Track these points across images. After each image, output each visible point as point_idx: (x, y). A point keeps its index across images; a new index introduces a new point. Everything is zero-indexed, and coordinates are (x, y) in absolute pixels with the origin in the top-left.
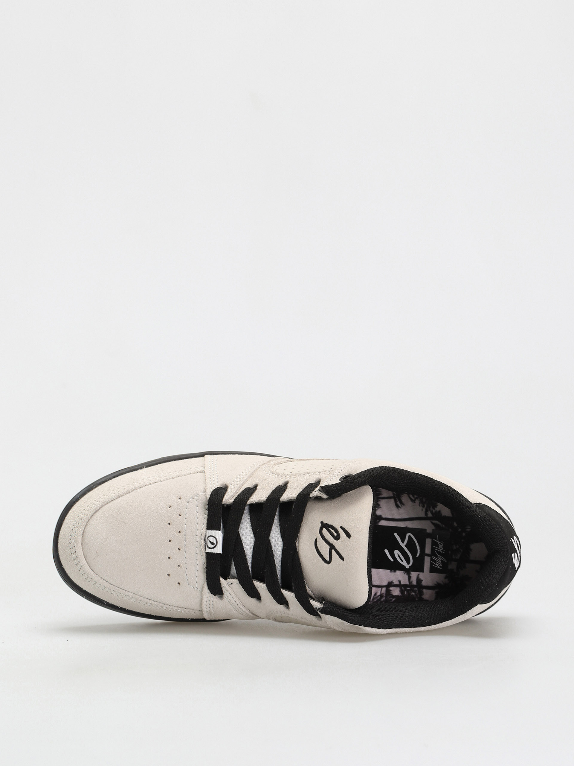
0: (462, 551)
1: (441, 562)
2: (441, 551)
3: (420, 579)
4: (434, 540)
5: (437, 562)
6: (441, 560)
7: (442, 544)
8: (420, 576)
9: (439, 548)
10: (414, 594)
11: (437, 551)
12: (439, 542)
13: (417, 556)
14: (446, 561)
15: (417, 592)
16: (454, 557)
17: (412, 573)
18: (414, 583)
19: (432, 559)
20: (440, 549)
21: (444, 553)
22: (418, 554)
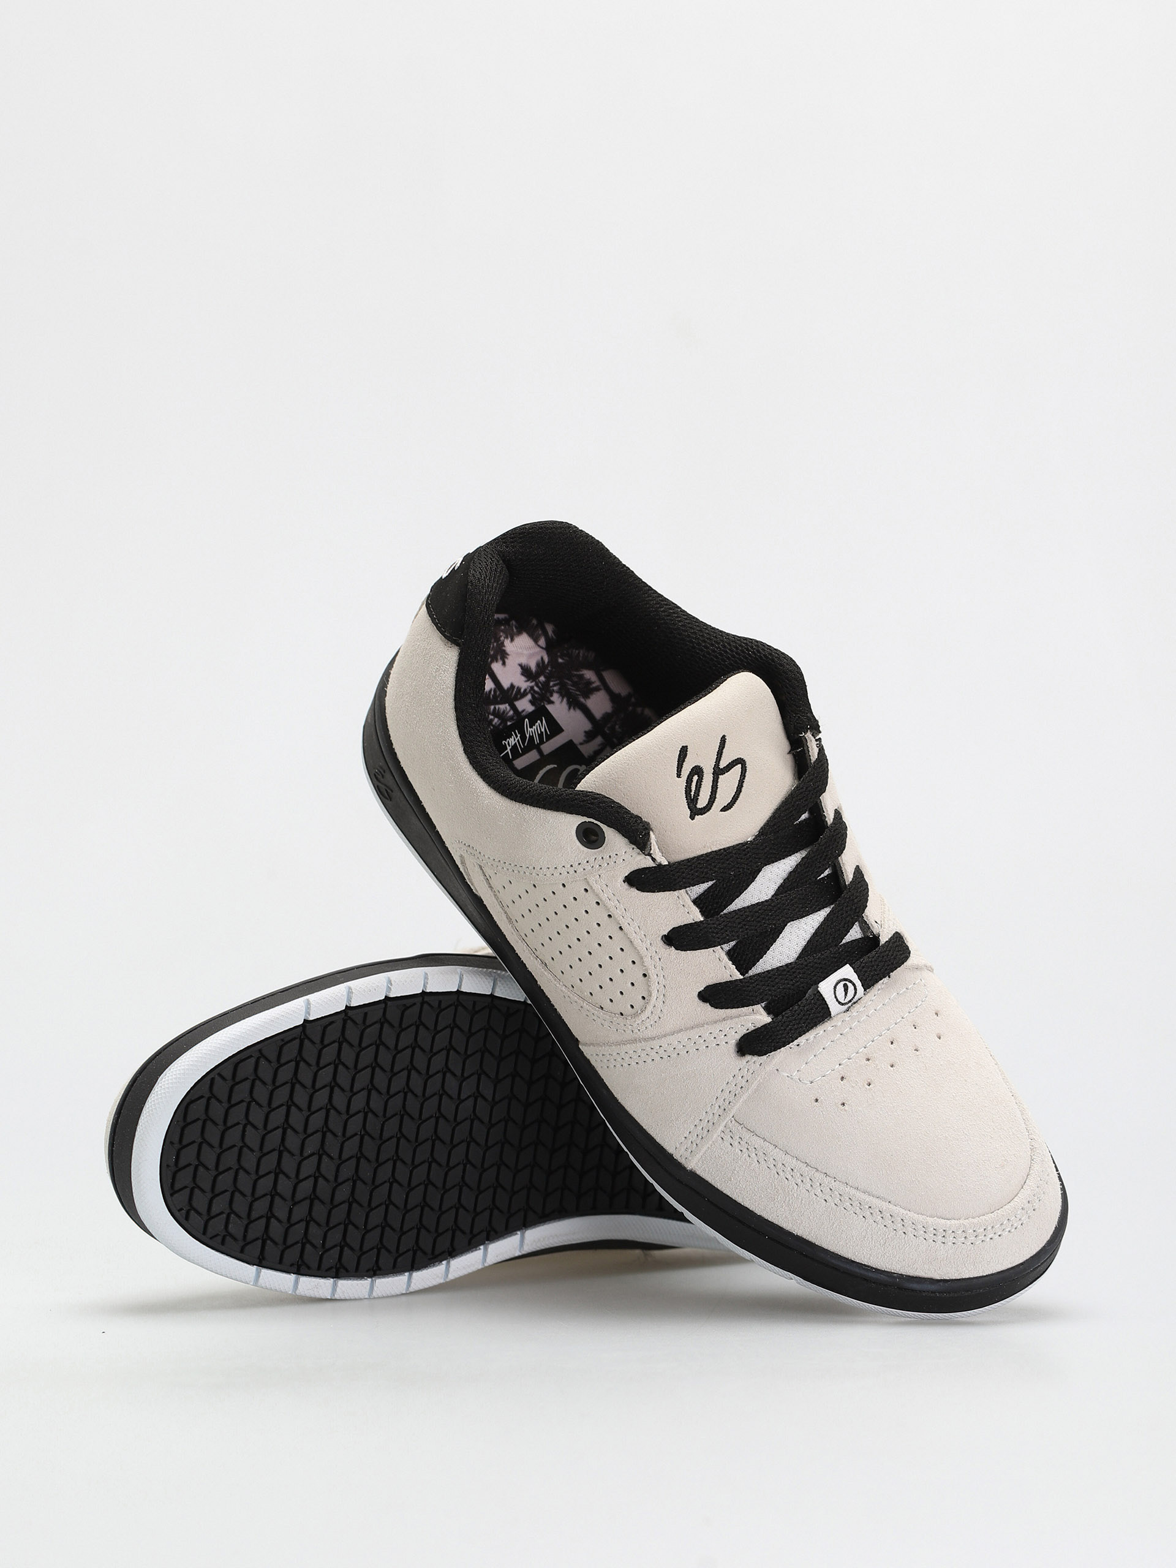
0: (492, 707)
1: (534, 727)
2: (519, 737)
3: (585, 736)
4: (511, 757)
5: (539, 733)
6: (530, 728)
7: (507, 743)
8: (581, 741)
9: (516, 743)
10: (617, 727)
11: (524, 744)
12: (509, 748)
13: (556, 766)
14: (527, 720)
15: (609, 725)
16: (511, 713)
17: (586, 755)
18: (599, 740)
19: (542, 742)
20: (516, 740)
21: (517, 731)
22: (552, 766)
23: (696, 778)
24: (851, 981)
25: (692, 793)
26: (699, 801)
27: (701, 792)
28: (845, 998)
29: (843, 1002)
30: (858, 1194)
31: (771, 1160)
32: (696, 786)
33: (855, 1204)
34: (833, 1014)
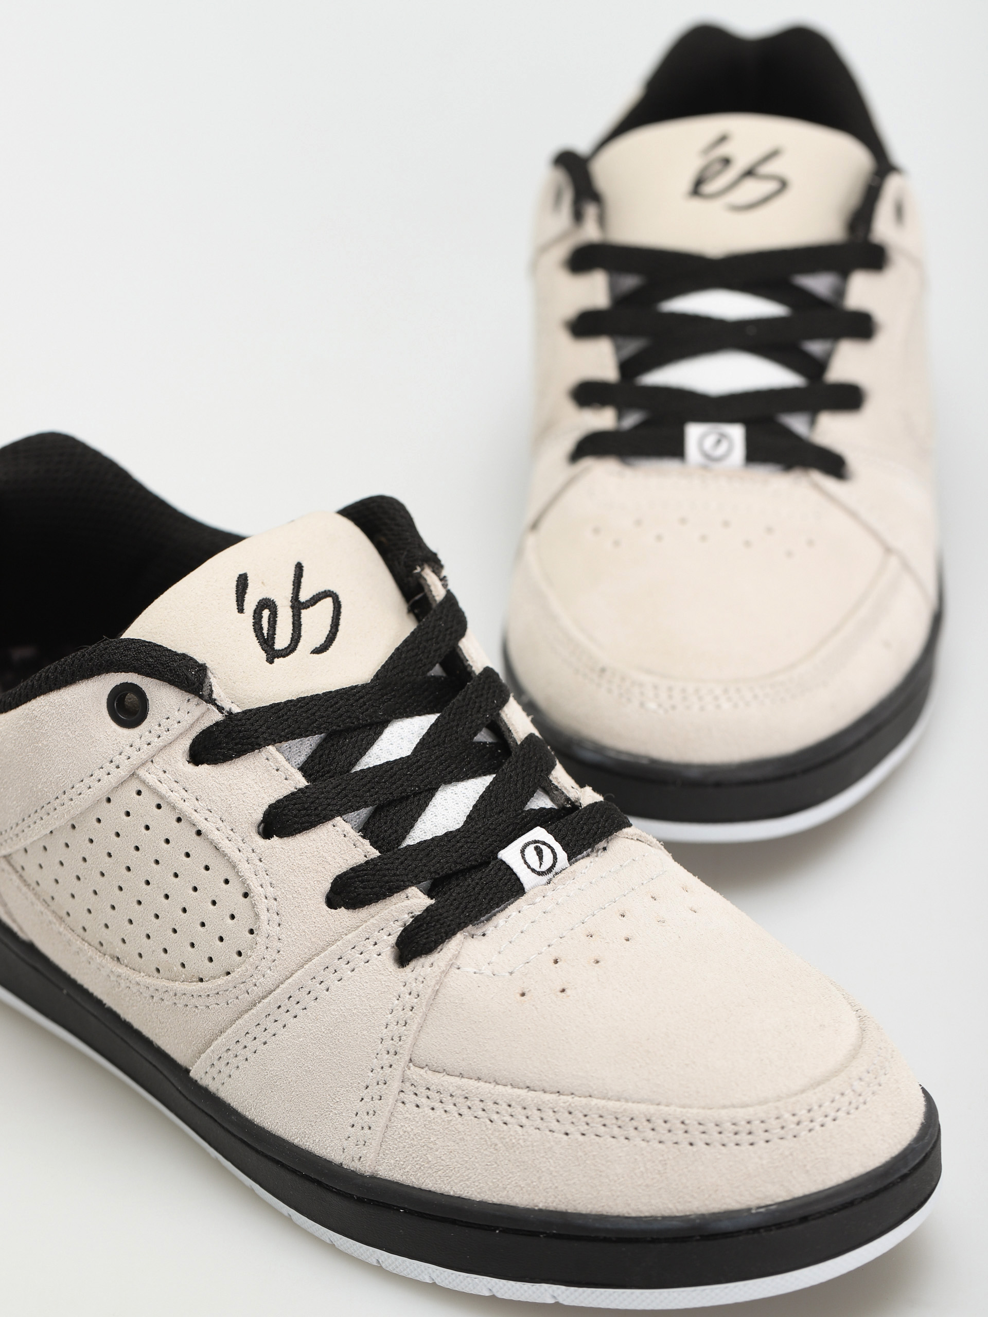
23: (266, 613)
24: (544, 843)
25: (265, 631)
26: (276, 641)
27: (277, 629)
28: (541, 864)
29: (538, 869)
30: (611, 1104)
31: (477, 1102)
32: (269, 622)
33: (610, 1120)
34: (527, 887)
